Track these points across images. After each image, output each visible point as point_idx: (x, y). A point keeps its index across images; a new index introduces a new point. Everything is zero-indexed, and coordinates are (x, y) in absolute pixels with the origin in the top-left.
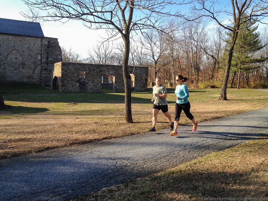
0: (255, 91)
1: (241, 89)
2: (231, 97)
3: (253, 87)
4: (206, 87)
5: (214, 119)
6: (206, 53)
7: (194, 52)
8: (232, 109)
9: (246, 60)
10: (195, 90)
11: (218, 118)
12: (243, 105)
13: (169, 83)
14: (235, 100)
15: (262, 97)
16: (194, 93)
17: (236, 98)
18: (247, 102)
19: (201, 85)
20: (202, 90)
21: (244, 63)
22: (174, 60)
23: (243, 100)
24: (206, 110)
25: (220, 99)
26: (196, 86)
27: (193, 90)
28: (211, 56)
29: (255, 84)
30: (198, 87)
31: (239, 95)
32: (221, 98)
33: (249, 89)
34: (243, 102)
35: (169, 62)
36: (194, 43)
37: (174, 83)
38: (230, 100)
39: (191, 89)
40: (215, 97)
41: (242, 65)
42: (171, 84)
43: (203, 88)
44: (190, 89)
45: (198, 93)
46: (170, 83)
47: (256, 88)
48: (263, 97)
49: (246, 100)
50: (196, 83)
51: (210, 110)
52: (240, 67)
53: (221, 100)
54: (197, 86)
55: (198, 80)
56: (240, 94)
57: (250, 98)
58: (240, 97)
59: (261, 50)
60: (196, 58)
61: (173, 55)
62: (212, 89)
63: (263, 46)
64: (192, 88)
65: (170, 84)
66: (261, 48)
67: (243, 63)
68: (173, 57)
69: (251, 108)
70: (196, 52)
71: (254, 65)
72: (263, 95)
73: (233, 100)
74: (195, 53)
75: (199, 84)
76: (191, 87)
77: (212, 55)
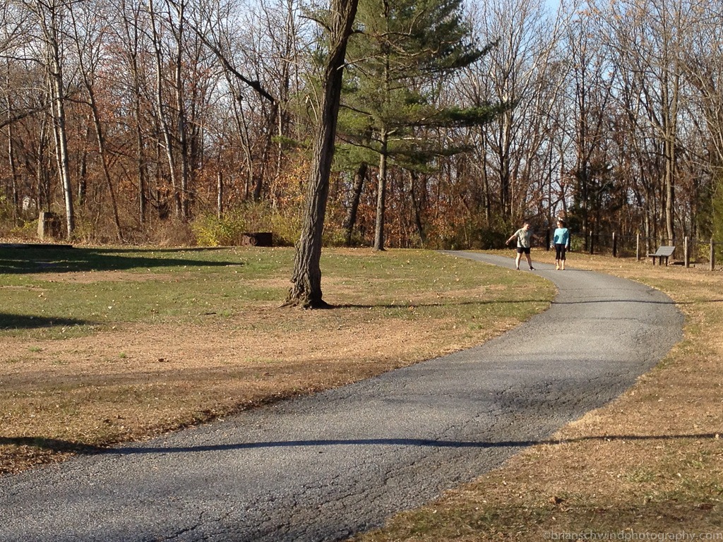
0: (452, 261)
1: (390, 252)
2: (346, 292)
3: (446, 240)
4: (230, 240)
5: (249, 407)
6: (229, 68)
7: (166, 59)
8: (342, 353)
9: (411, 113)
10: (174, 256)
11: (268, 403)
12: (394, 329)
13: (42, 215)
14: (360, 306)
15: (478, 293)
16: (172, 269)
17: (368, 299)
18: (411, 318)
19: (207, 231)
20: (209, 256)
21: (400, 126)
22: (68, 97)
23: (394, 306)
24: (216, 361)
25: (289, 304)
26: (183, 234)
27: (163, 256)
28: (250, 83)
29: (453, 225)
30: (190, 238)
31: (381, 280)
32: (298, 296)
33: (428, 252)
34: (395, 315)
35: (42, 104)
36: (167, 16)
37: (68, 214)
38: (340, 306)
39: (156, 247)
40: (271, 292)
41: (394, 134)
42: (54, 224)
43: (215, 245)
44: (151, 247)
45: (191, 268)
46: (48, 215)
47: (459, 248)
48: (482, 288)
49: (408, 305)
50: (180, 216)
51: (237, 361)
52: (385, 144)
53: (296, 308)
54: (189, 232)
55: (193, 202)
56: (388, 277)
57: (429, 295)
58: (386, 290)
59: (472, 65)
60: (180, 88)
61: (59, 68)
62: (260, 251)
63: (481, 49)
64: (164, 243)
65: (46, 224)
66: (473, 58)
67: (397, 125)
68: (59, 76)
69: (428, 346)
70: (179, 58)
71: (446, 137)
72: (484, 283)
73: (350, 306)
74: (171, 65)
75: (196, 226)
76: (158, 241)
77: (254, 78)
